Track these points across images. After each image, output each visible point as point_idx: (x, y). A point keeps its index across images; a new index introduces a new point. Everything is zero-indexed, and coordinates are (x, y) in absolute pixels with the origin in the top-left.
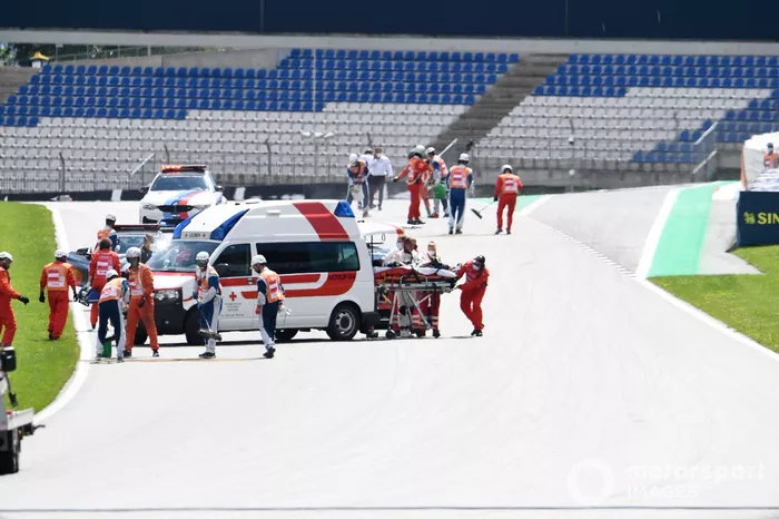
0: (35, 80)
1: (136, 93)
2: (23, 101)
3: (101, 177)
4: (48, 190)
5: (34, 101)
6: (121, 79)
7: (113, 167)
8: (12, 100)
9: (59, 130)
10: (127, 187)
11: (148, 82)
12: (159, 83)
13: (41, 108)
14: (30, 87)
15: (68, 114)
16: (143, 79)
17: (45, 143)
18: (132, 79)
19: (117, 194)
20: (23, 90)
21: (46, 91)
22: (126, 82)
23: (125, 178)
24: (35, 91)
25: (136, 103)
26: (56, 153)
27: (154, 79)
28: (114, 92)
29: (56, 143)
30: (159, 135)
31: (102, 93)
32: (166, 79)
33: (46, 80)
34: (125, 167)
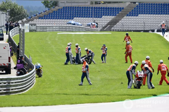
0: (137, 6)
1: (159, 9)
2: (135, 11)
3: (152, 27)
4: (141, 30)
5: (137, 11)
6: (155, 6)
7: (154, 25)
8: (132, 11)
9: (140, 17)
10: (158, 29)
11: (161, 7)
12: (164, 7)
13: (139, 12)
14: (136, 8)
15: (145, 13)
16: (160, 6)
17: (140, 20)
18: (158, 6)
19: (156, 30)
20: (135, 8)
21: (140, 9)
22: (157, 7)
23: (157, 27)
24: (137, 9)
25: (159, 11)
26: (142, 22)
27: (163, 6)
28: (154, 9)
29: (142, 20)
30: (164, 18)
31: (152, 9)
32: (165, 6)
33: (140, 6)
34: (157, 25)
